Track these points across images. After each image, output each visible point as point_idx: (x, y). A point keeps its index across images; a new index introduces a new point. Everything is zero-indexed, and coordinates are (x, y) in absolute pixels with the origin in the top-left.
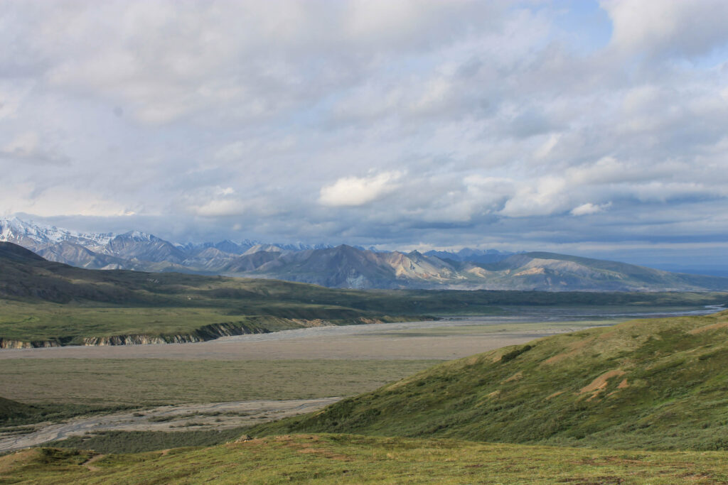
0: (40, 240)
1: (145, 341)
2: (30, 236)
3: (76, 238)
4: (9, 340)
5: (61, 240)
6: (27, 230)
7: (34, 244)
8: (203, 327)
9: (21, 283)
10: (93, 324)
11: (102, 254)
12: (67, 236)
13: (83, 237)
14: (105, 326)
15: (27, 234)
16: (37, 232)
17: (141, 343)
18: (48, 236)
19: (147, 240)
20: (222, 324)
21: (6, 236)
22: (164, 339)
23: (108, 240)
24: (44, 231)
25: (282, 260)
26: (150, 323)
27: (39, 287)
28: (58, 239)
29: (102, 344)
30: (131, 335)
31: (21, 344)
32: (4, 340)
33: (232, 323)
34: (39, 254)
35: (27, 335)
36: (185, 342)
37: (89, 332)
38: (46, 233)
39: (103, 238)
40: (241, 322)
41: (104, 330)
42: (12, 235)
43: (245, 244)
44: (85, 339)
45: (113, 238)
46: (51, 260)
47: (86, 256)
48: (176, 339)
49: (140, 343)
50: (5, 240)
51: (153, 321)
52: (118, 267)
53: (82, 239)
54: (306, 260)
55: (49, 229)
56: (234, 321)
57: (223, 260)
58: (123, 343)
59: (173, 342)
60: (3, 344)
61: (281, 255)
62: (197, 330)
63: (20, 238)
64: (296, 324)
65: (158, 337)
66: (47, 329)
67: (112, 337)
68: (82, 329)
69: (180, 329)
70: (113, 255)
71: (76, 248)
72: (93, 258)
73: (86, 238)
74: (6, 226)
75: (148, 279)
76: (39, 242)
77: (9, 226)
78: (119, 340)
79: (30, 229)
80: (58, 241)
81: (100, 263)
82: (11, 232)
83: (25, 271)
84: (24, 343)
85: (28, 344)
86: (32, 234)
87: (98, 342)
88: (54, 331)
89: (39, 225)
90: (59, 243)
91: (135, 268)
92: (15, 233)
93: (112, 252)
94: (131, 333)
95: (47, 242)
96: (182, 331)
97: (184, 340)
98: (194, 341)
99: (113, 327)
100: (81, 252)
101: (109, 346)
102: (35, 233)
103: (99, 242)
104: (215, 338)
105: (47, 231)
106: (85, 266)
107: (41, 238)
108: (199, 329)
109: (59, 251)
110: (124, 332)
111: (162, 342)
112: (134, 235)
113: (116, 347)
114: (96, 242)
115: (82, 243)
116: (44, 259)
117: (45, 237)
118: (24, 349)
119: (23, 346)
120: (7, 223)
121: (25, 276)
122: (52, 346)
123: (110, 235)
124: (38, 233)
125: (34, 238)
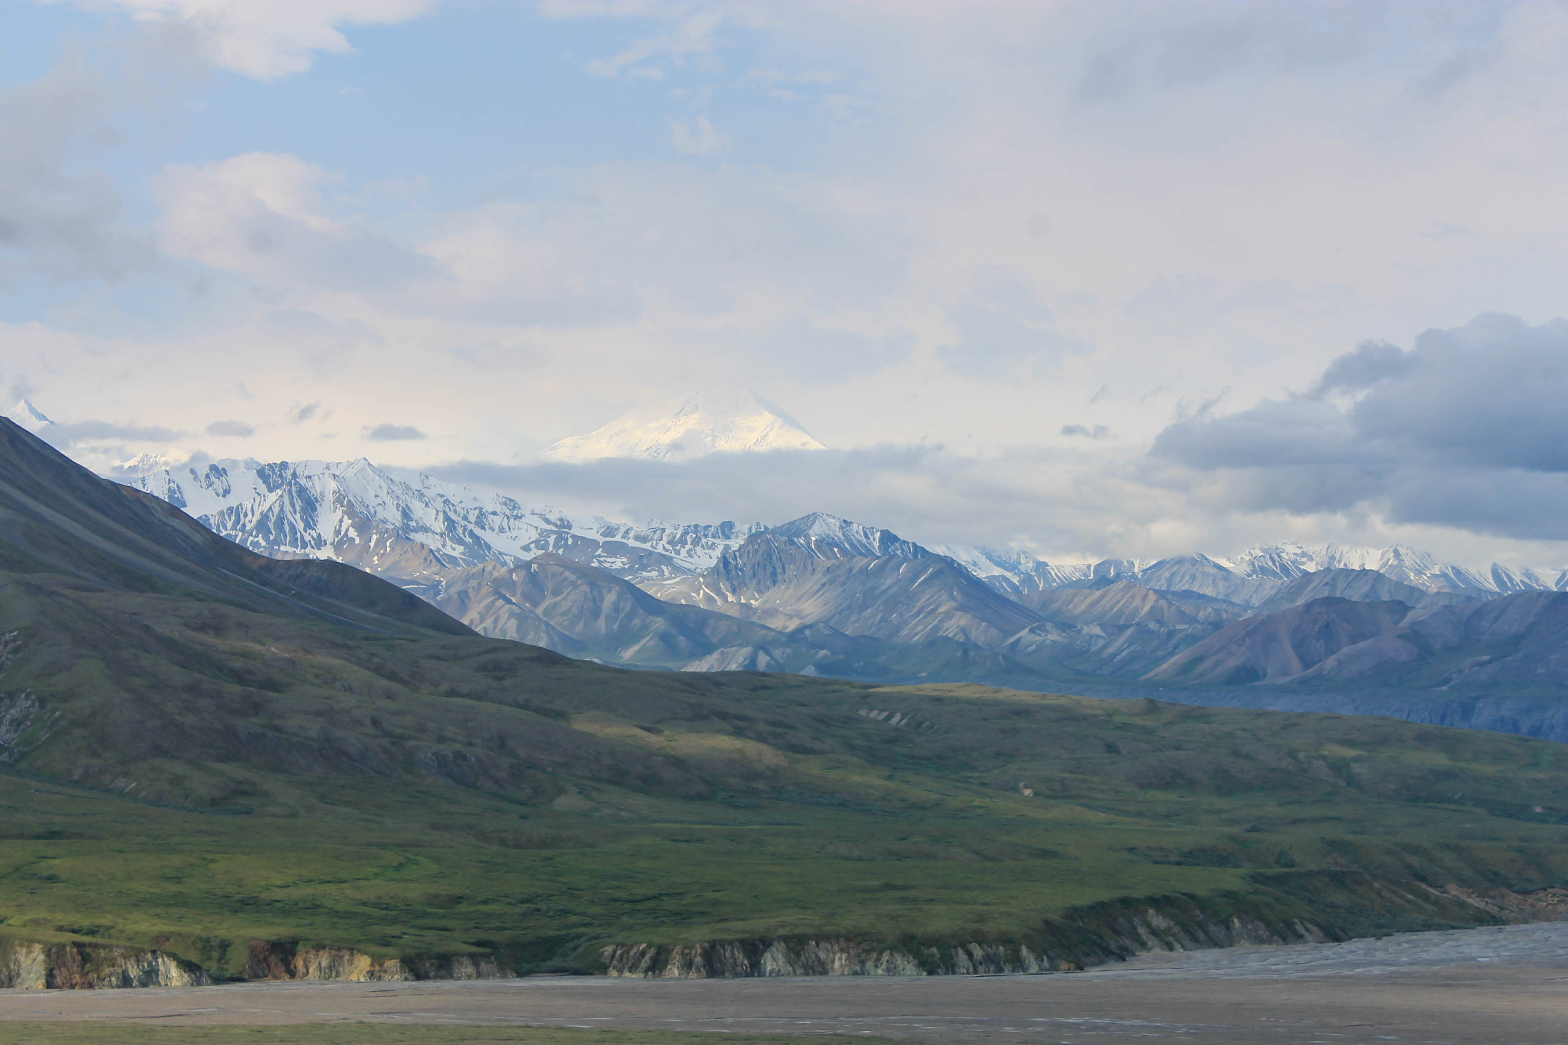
0: (457, 551)
1: (839, 962)
2: (419, 537)
3: (594, 543)
4: (320, 947)
5: (536, 553)
6: (406, 514)
7: (436, 567)
8: (1074, 913)
9: (375, 722)
10: (639, 891)
11: (692, 608)
12: (560, 537)
13: (618, 538)
14: (689, 899)
15: (406, 528)
16: (447, 518)
17: (824, 972)
18: (487, 536)
19: (869, 552)
20: (1153, 901)
21: (328, 534)
22: (917, 955)
23: (717, 553)
24: (472, 518)
25: (1414, 636)
26: (865, 890)
27: (442, 739)
28: (526, 548)
29: (674, 971)
30: (786, 939)
31: (364, 962)
32: (300, 948)
33: (1192, 897)
34: (450, 611)
35: (390, 930)
36: (1000, 970)
37: (625, 919)
38: (480, 524)
39: (696, 542)
40: (1228, 894)
41: (683, 918)
42: (352, 533)
43: (1263, 570)
44: (609, 949)
45: (735, 544)
46: (497, 635)
47: (631, 616)
48: (962, 955)
49: (821, 969)
50: (325, 554)
51: (875, 883)
52: (753, 660)
53: (615, 549)
54: (1518, 639)
55: (489, 507)
56: (1201, 891)
57: (1171, 634)
58: (755, 969)
59: (951, 968)
60: (300, 963)
61: (1410, 616)
62: (1047, 922)
63: (381, 542)
64: (1463, 905)
65: (893, 949)
66: (463, 908)
67: (713, 945)
68: (596, 909)
69: (981, 918)
70: (734, 612)
71: (593, 585)
72: (659, 623)
73: (632, 543)
74: (330, 497)
75: (863, 713)
76: (453, 560)
77: (339, 499)
78: (740, 956)
79: (417, 508)
80: (527, 557)
81: (682, 641)
82: (347, 522)
83: (392, 676)
84: (378, 960)
85: (392, 964)
86: (425, 529)
87: (657, 965)
88: (489, 915)
89: (454, 491)
90: (527, 565)
91: (819, 666)
92: (364, 525)
93: (731, 598)
94: (782, 932)
95: (483, 559)
96: (989, 927)
97: (995, 964)
98: (1034, 967)
99: (716, 903)
100: (610, 598)
101: (697, 981)
102: (439, 526)
103: (681, 558)
104: (1122, 955)
105: (482, 515)
106: (628, 655)
107: (460, 541)
108: (1056, 918)
109: (526, 596)
110: (758, 925)
111: (908, 967)
112: (815, 532)
113: (728, 984)
114: (668, 560)
115: (618, 563)
116: (467, 631)
117: (476, 539)
118: (377, 985)
119: (371, 974)
120: (333, 485)
121: (389, 696)
122: (479, 975)
123: (726, 529)
124: (451, 524)
125: (433, 542)
